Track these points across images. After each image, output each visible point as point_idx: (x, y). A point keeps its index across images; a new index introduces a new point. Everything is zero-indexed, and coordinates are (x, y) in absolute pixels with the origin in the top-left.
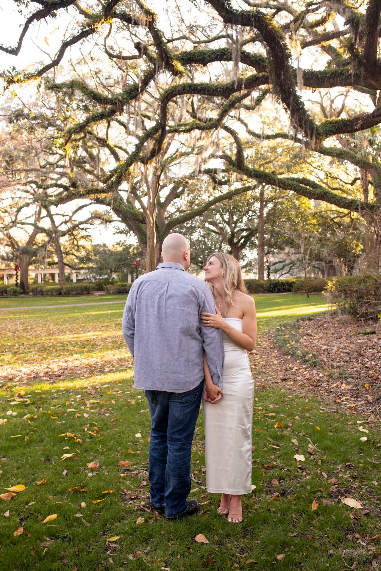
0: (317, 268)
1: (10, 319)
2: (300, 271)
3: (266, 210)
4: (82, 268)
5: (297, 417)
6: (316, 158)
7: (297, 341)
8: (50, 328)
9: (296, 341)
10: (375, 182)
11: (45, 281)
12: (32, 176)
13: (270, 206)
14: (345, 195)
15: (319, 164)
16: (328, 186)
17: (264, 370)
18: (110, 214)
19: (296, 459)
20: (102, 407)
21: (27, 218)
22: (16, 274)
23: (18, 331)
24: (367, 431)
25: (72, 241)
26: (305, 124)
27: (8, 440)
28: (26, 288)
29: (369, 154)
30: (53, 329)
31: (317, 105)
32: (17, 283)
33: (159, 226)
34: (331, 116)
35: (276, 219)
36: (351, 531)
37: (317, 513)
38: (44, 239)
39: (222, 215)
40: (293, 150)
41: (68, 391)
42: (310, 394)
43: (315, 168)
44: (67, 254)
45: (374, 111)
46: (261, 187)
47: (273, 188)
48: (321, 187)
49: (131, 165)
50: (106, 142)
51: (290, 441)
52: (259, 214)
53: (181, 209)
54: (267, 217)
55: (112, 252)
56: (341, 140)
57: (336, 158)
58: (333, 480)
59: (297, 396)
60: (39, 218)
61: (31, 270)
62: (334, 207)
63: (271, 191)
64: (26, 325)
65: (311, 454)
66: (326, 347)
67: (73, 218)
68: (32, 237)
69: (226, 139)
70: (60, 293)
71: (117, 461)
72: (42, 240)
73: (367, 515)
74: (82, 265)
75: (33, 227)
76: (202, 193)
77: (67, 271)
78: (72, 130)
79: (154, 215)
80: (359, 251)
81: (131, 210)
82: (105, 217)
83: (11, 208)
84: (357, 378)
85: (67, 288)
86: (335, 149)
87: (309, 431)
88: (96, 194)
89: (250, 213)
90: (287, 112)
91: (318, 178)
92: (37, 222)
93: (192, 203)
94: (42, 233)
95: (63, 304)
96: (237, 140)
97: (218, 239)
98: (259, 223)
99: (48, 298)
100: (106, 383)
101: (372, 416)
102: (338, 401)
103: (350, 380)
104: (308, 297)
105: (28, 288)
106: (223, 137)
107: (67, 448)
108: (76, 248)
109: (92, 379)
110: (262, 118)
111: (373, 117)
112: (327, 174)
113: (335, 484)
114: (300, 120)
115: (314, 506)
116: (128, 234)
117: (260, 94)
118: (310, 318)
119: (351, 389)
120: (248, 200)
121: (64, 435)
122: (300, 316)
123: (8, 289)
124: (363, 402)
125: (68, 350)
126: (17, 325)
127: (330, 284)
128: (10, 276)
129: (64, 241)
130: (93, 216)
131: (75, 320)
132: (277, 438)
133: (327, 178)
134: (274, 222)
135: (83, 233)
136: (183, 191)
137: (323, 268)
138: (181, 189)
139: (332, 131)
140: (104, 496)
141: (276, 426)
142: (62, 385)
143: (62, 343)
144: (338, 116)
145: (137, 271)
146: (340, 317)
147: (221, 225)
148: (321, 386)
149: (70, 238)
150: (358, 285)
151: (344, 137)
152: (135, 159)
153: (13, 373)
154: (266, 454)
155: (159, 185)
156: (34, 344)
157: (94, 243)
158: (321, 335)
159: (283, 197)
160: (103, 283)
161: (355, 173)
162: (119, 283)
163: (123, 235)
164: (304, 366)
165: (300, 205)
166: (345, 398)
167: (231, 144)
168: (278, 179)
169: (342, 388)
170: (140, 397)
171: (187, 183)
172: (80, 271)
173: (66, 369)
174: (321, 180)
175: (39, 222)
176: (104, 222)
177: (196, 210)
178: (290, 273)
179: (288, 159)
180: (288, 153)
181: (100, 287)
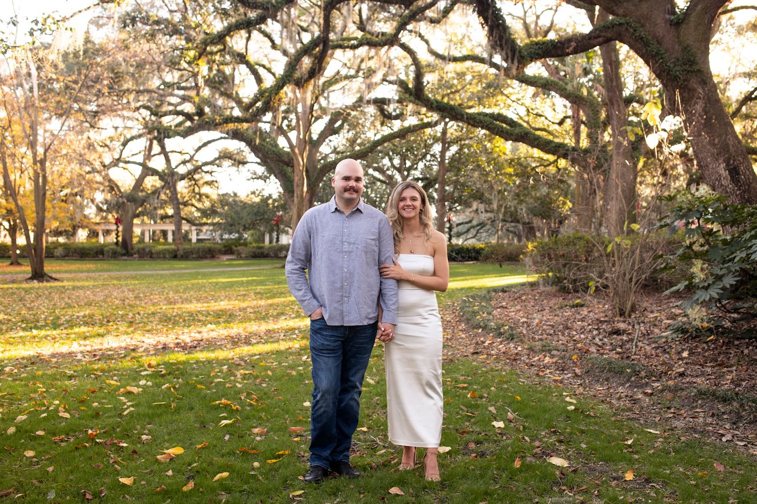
0: (511, 232)
1: (114, 284)
2: (489, 236)
3: (448, 154)
4: (205, 224)
5: (493, 388)
6: (515, 88)
7: (489, 314)
8: (170, 296)
9: (487, 313)
10: (589, 122)
11: (153, 240)
12: (144, 99)
13: (454, 149)
14: (551, 138)
15: (519, 96)
16: (530, 126)
17: (450, 344)
18: (244, 154)
19: (494, 426)
20: (256, 377)
21: (133, 155)
22: (117, 230)
23: (128, 299)
24: (574, 401)
25: (192, 188)
26: (506, 44)
27: (150, 407)
28: (129, 247)
29: (582, 85)
30: (173, 297)
31: (519, 20)
32: (118, 241)
33: (310, 170)
34: (536, 36)
35: (460, 166)
36: (557, 483)
37: (520, 470)
38: (154, 184)
39: (391, 159)
40: (486, 78)
41: (209, 362)
42: (508, 368)
43: (513, 101)
44: (186, 204)
45: (591, 32)
46: (443, 123)
47: (458, 126)
48: (520, 125)
49: (282, 87)
50: (245, 57)
51: (487, 409)
52: (439, 160)
53: (338, 149)
54: (449, 163)
55: (245, 204)
56: (547, 67)
57: (540, 89)
58: (537, 443)
59: (492, 369)
60: (149, 156)
61: (137, 225)
62: (537, 153)
63: (456, 130)
64: (137, 292)
65: (511, 421)
66: (525, 320)
67: (195, 158)
68: (139, 182)
69: (400, 60)
70: (174, 256)
71: (286, 428)
72: (152, 186)
73: (575, 471)
74: (205, 220)
75: (141, 168)
76: (366, 129)
77: (185, 227)
78: (209, 40)
79: (305, 155)
80: (567, 211)
81: (274, 149)
82: (237, 157)
83: (111, 141)
84: (564, 351)
85: (185, 249)
86: (541, 78)
87: (508, 401)
88: (236, 124)
89: (428, 157)
90: (483, 28)
91: (517, 114)
92: (147, 161)
93: (352, 142)
94: (152, 175)
95: (181, 268)
96: (416, 61)
97: (384, 190)
98: (439, 171)
99: (159, 261)
100: (255, 355)
101: (581, 388)
102: (541, 374)
103: (554, 352)
104: (501, 267)
105: (132, 249)
106: (395, 58)
107: (225, 414)
108: (198, 196)
109: (238, 350)
110: (447, 35)
111: (590, 39)
112: (528, 110)
113: (538, 447)
114: (501, 38)
115: (517, 464)
116: (268, 180)
117: (447, 4)
118: (504, 290)
119: (556, 362)
120: (426, 141)
121: (217, 402)
122: (492, 287)
123: (106, 249)
124: (570, 375)
125: (199, 321)
126: (124, 292)
127: (530, 246)
128: (107, 232)
129: (182, 187)
130: (222, 155)
131: (200, 288)
132: (469, 406)
133: (528, 115)
134: (459, 170)
135: (208, 178)
136: (341, 127)
137: (519, 233)
138: (339, 123)
139: (538, 54)
140: (279, 456)
141: (469, 396)
142: (202, 356)
143: (189, 313)
144: (545, 36)
145: (279, 228)
146: (542, 288)
147: (389, 173)
148: (520, 359)
149: (190, 183)
150: (565, 248)
151: (551, 63)
152: (289, 80)
153: (134, 343)
154: (460, 421)
155: (312, 116)
156: (153, 313)
157: (221, 192)
158: (518, 307)
159: (471, 138)
160: (233, 244)
161: (564, 109)
162: (254, 245)
163: (261, 182)
164: (499, 340)
165: (492, 149)
166: (548, 371)
167: (407, 67)
168: (467, 114)
169: (546, 362)
170: (301, 368)
171: (349, 114)
172: (202, 228)
173: (202, 340)
174: (521, 118)
175: (150, 161)
176: (237, 163)
177: (359, 151)
178: (477, 238)
179: (479, 88)
180: (479, 82)
181: (228, 249)
